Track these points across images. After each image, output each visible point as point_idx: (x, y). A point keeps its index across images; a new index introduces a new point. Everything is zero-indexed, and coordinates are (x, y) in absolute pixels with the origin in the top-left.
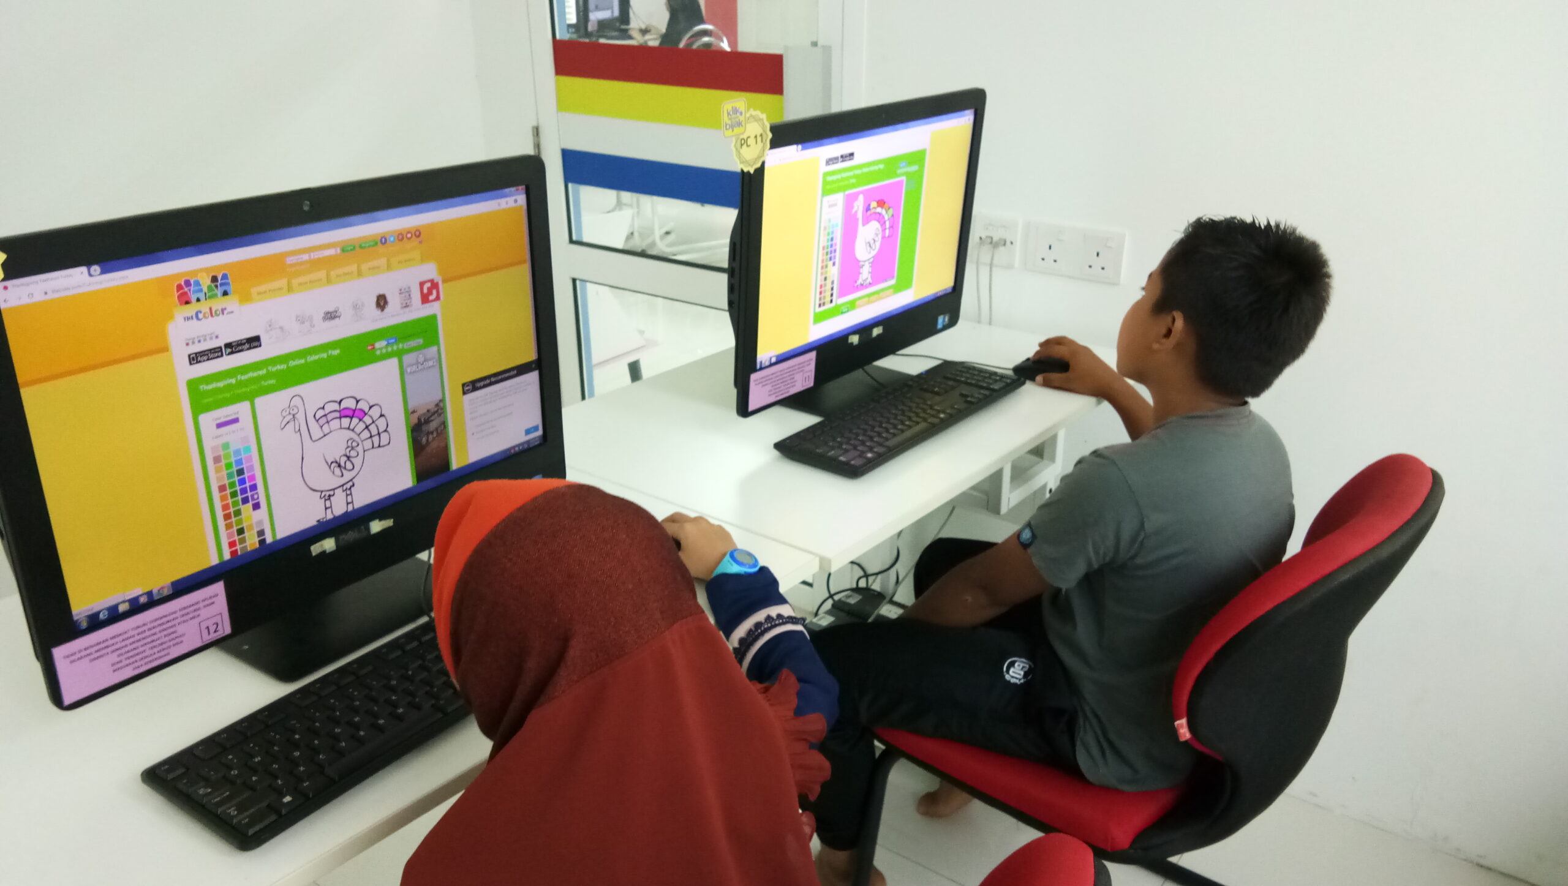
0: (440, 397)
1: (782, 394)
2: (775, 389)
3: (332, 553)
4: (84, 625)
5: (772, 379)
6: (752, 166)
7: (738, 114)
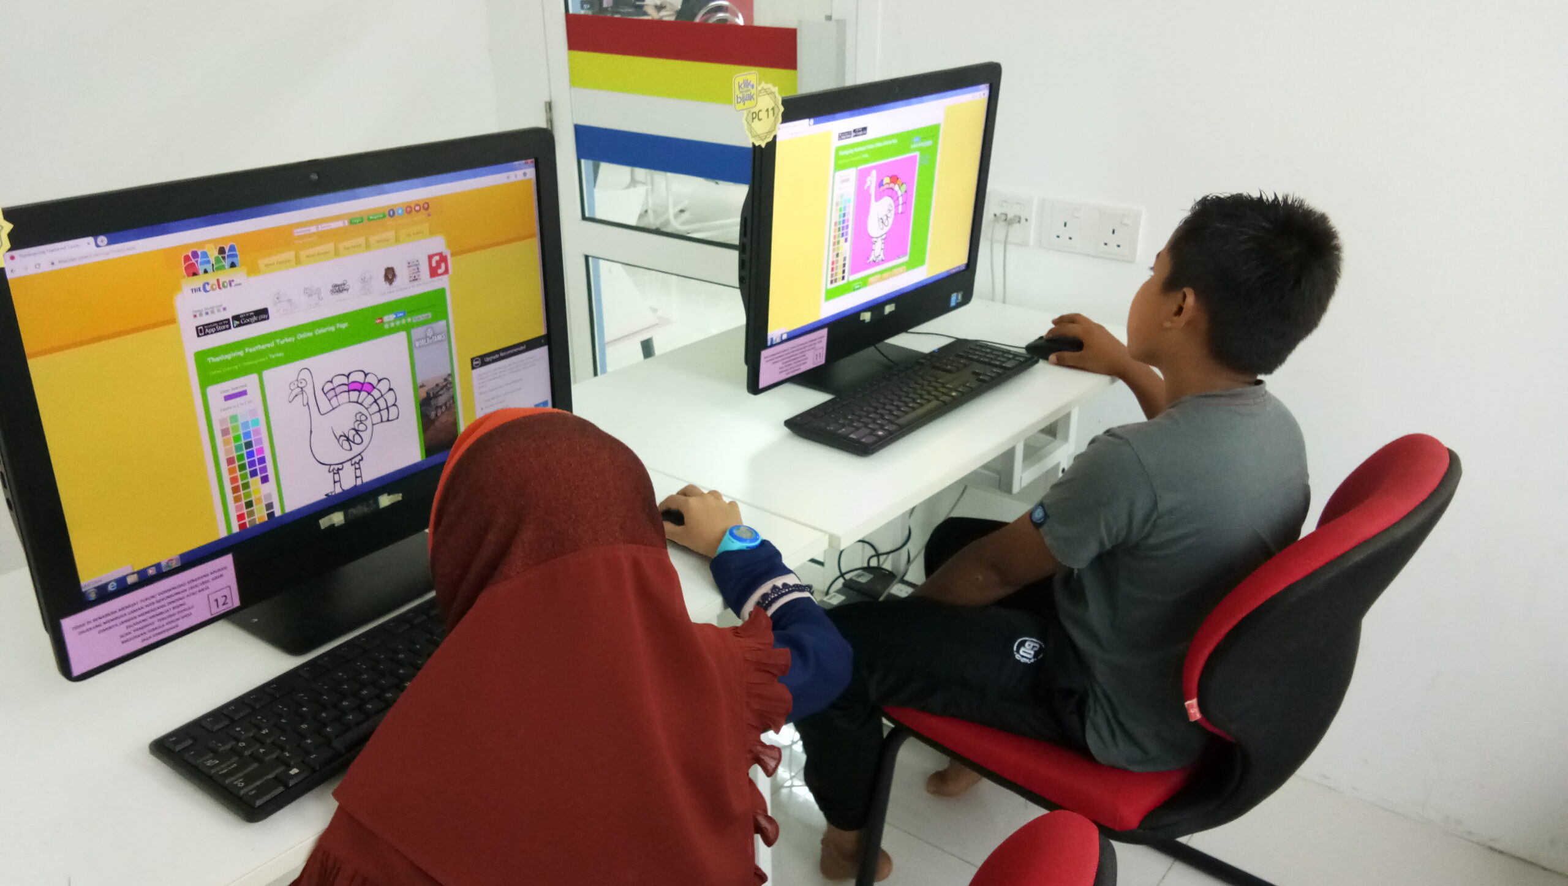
0: (450, 372)
1: (792, 372)
2: (786, 366)
3: (341, 527)
4: (93, 596)
5: (782, 356)
6: (763, 140)
7: (750, 87)
